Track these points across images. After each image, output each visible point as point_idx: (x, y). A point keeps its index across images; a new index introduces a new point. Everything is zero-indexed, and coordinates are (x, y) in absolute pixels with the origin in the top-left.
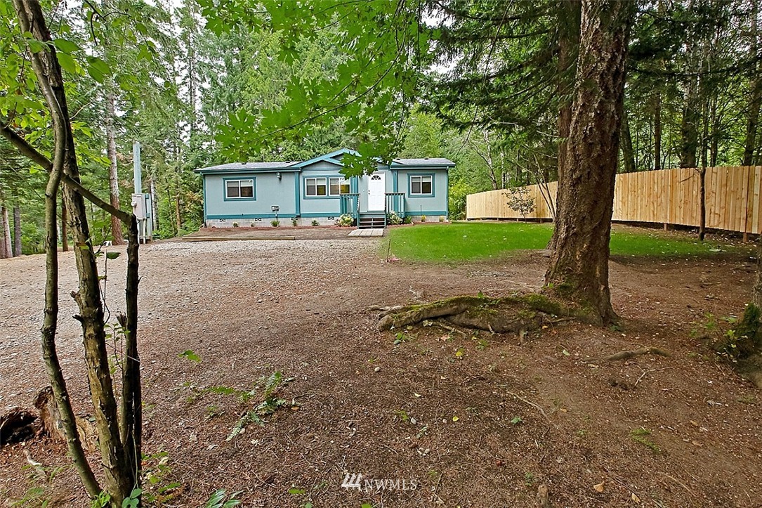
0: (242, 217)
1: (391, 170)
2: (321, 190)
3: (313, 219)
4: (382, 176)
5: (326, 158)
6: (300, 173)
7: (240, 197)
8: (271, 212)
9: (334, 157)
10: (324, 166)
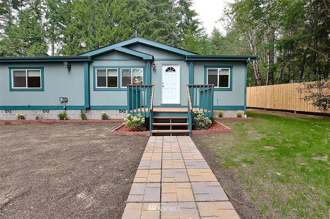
0: (29, 108)
1: (187, 61)
2: (113, 82)
3: (103, 112)
4: (177, 68)
5: (118, 47)
6: (90, 63)
7: (27, 88)
8: (59, 104)
9: (127, 47)
10: (116, 57)
